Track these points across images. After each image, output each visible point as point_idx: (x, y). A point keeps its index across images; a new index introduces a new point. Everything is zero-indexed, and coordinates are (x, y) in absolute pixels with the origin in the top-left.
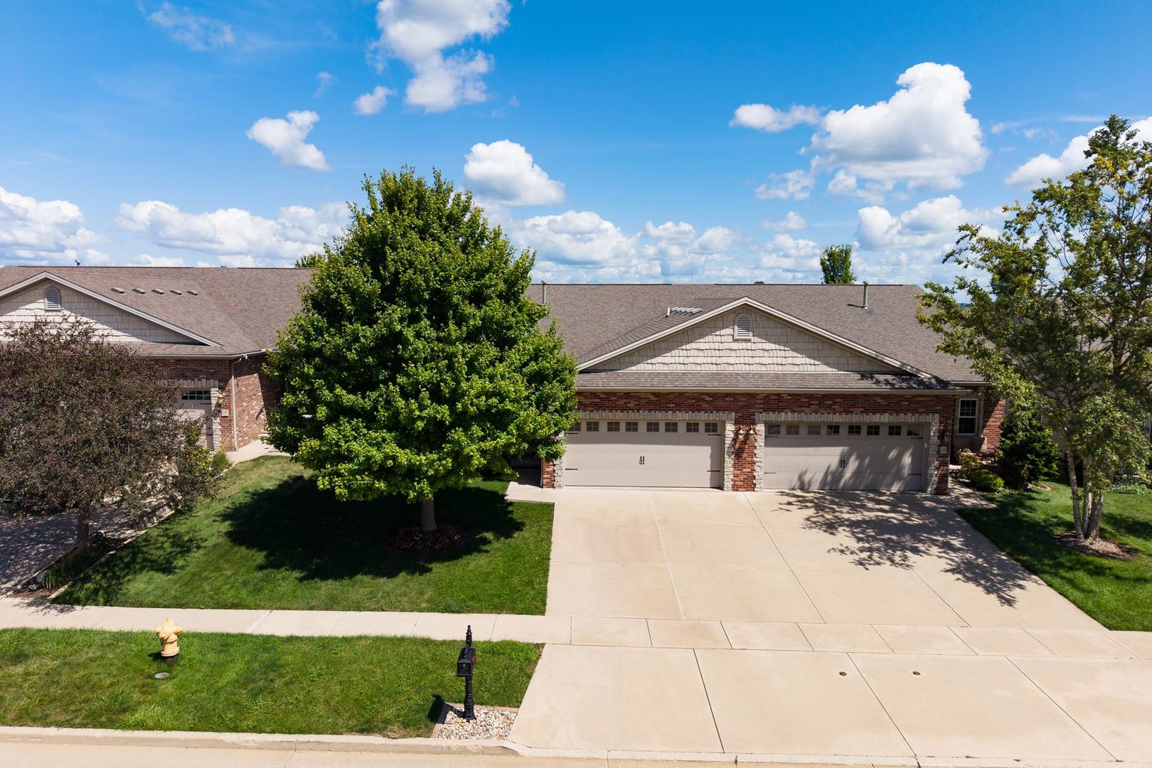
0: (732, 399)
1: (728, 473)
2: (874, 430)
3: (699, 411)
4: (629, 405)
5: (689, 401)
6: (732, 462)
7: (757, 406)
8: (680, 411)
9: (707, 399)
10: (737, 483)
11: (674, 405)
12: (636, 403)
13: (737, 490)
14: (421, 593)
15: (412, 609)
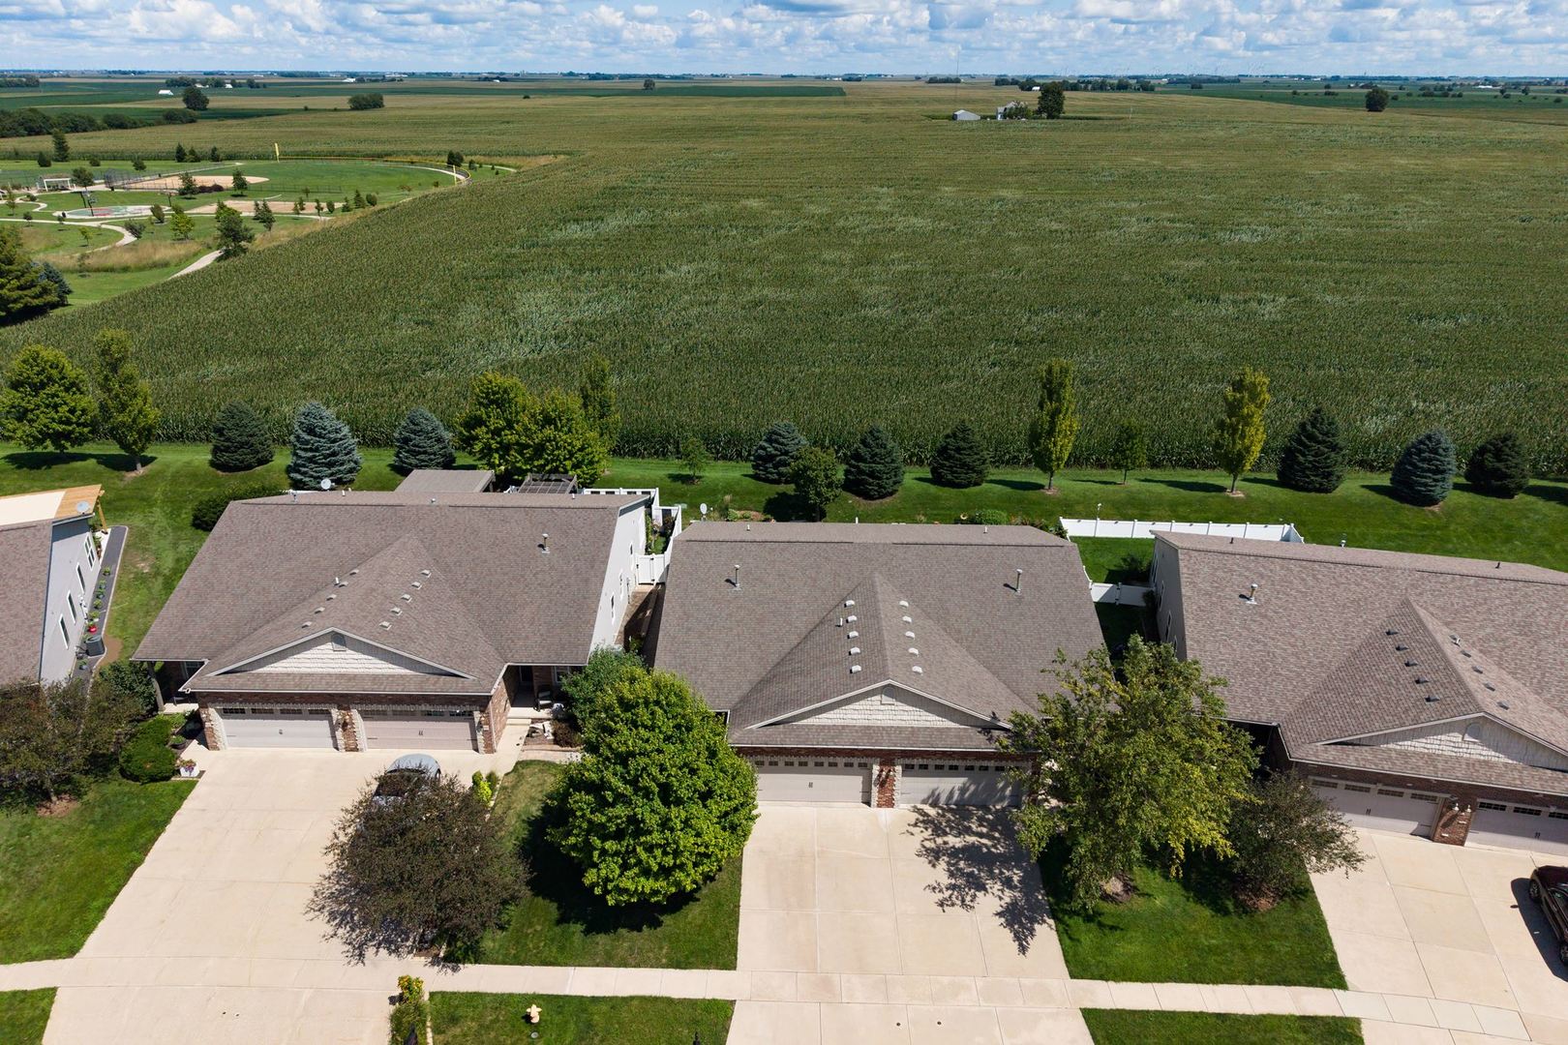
0: (877, 753)
1: (874, 797)
2: (984, 769)
3: (853, 759)
4: (800, 752)
6: (877, 789)
7: (896, 757)
8: (837, 758)
9: (859, 753)
10: (881, 803)
11: (834, 753)
12: (806, 751)
13: (881, 807)
14: (661, 948)
15: (657, 964)
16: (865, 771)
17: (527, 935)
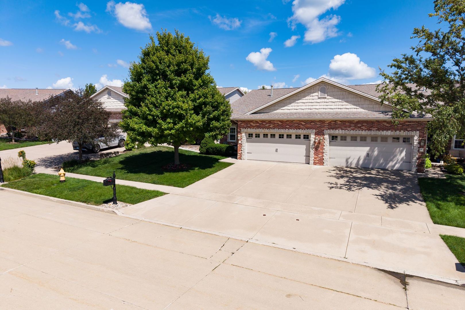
0: (314, 124)
1: (311, 157)
2: (384, 139)
3: (299, 129)
4: (270, 126)
5: (295, 125)
6: (314, 152)
7: (325, 127)
8: (291, 129)
9: (303, 124)
10: (316, 161)
11: (289, 126)
12: (273, 125)
13: (316, 165)
16: (307, 141)
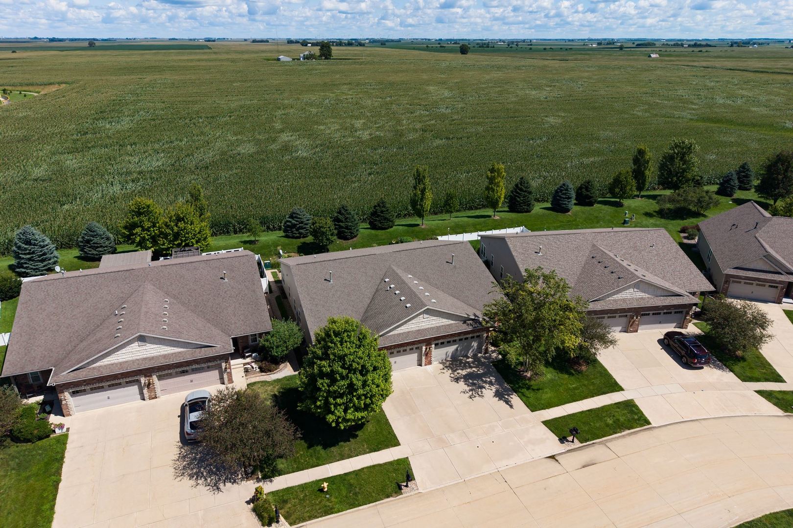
0: (424, 341)
1: (423, 361)
3: (415, 346)
6: (425, 358)
7: (432, 341)
8: (408, 346)
10: (426, 363)
12: (394, 346)
13: (426, 366)
14: (363, 446)
15: (365, 453)
16: (418, 351)
17: (298, 457)
